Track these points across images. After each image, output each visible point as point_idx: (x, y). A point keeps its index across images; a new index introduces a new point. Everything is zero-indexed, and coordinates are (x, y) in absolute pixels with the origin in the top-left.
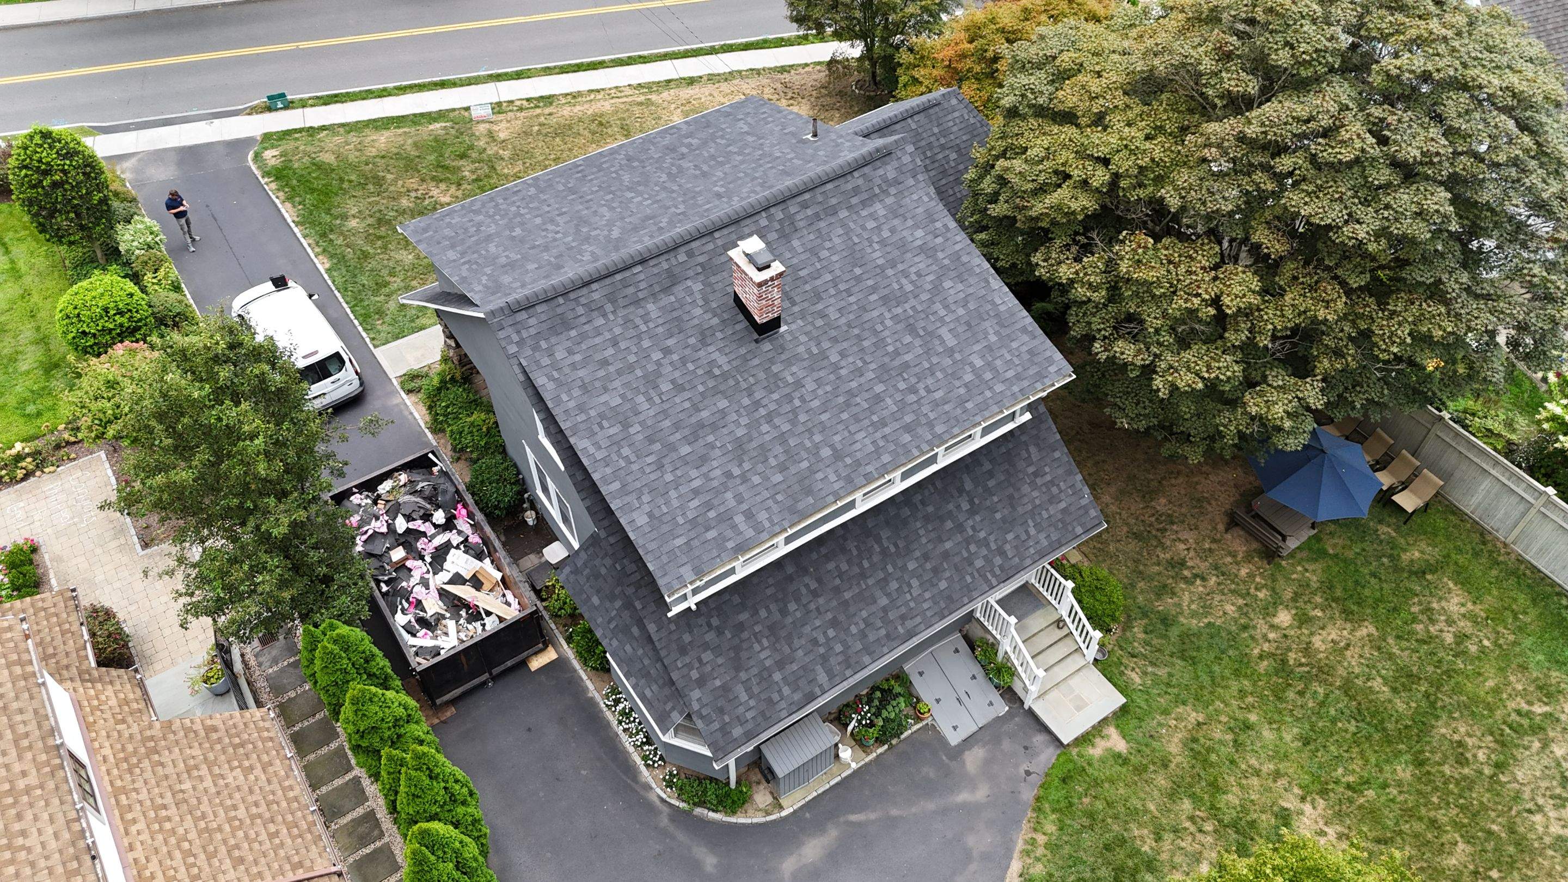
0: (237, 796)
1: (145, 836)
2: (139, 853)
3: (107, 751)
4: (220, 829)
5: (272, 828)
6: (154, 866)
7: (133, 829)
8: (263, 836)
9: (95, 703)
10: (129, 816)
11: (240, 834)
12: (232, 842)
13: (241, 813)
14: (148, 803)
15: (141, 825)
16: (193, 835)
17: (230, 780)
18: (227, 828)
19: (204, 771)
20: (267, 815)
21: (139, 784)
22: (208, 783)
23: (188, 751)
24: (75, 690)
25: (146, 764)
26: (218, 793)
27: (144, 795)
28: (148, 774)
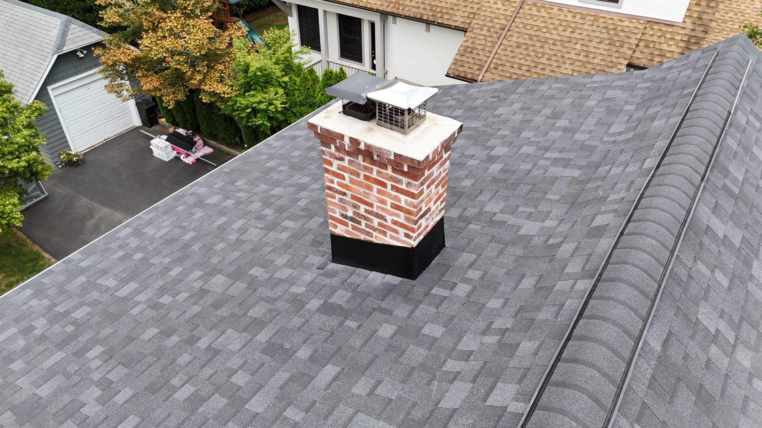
0: (555, 64)
1: (562, 17)
2: (555, 10)
3: (627, 23)
4: (542, 47)
5: (524, 68)
6: (543, 13)
7: (570, 15)
8: (522, 62)
9: (668, 36)
10: (578, 16)
11: (533, 54)
12: (531, 48)
13: (543, 60)
14: (580, 27)
15: (569, 17)
16: (547, 35)
17: (567, 66)
18: (541, 50)
19: (581, 58)
20: (533, 70)
21: (594, 28)
22: (572, 56)
23: (600, 57)
24: (683, 28)
25: (605, 36)
26: (563, 57)
27: (586, 27)
28: (597, 34)
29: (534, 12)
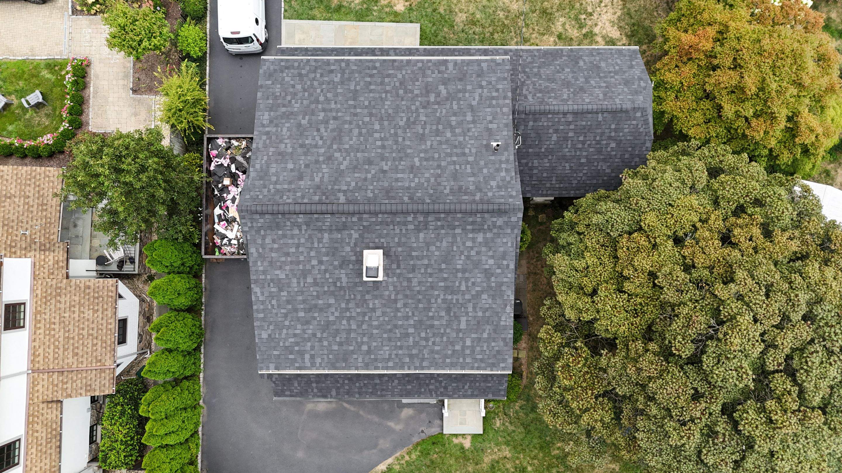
0: (86, 323)
1: (42, 336)
2: (37, 344)
3: (39, 292)
4: (73, 338)
5: (95, 341)
6: (41, 351)
7: (38, 332)
8: (90, 345)
9: (42, 263)
10: (38, 325)
11: (81, 342)
12: (76, 345)
13: (85, 332)
14: (48, 320)
15: (41, 331)
16: (61, 339)
17: (86, 315)
18: (76, 338)
19: (77, 309)
20: (95, 335)
21: (47, 311)
22: (76, 315)
23: (73, 297)
24: (35, 256)
25: (53, 301)
26: (79, 321)
27: (47, 317)
28: (52, 307)
29: (41, 358)
